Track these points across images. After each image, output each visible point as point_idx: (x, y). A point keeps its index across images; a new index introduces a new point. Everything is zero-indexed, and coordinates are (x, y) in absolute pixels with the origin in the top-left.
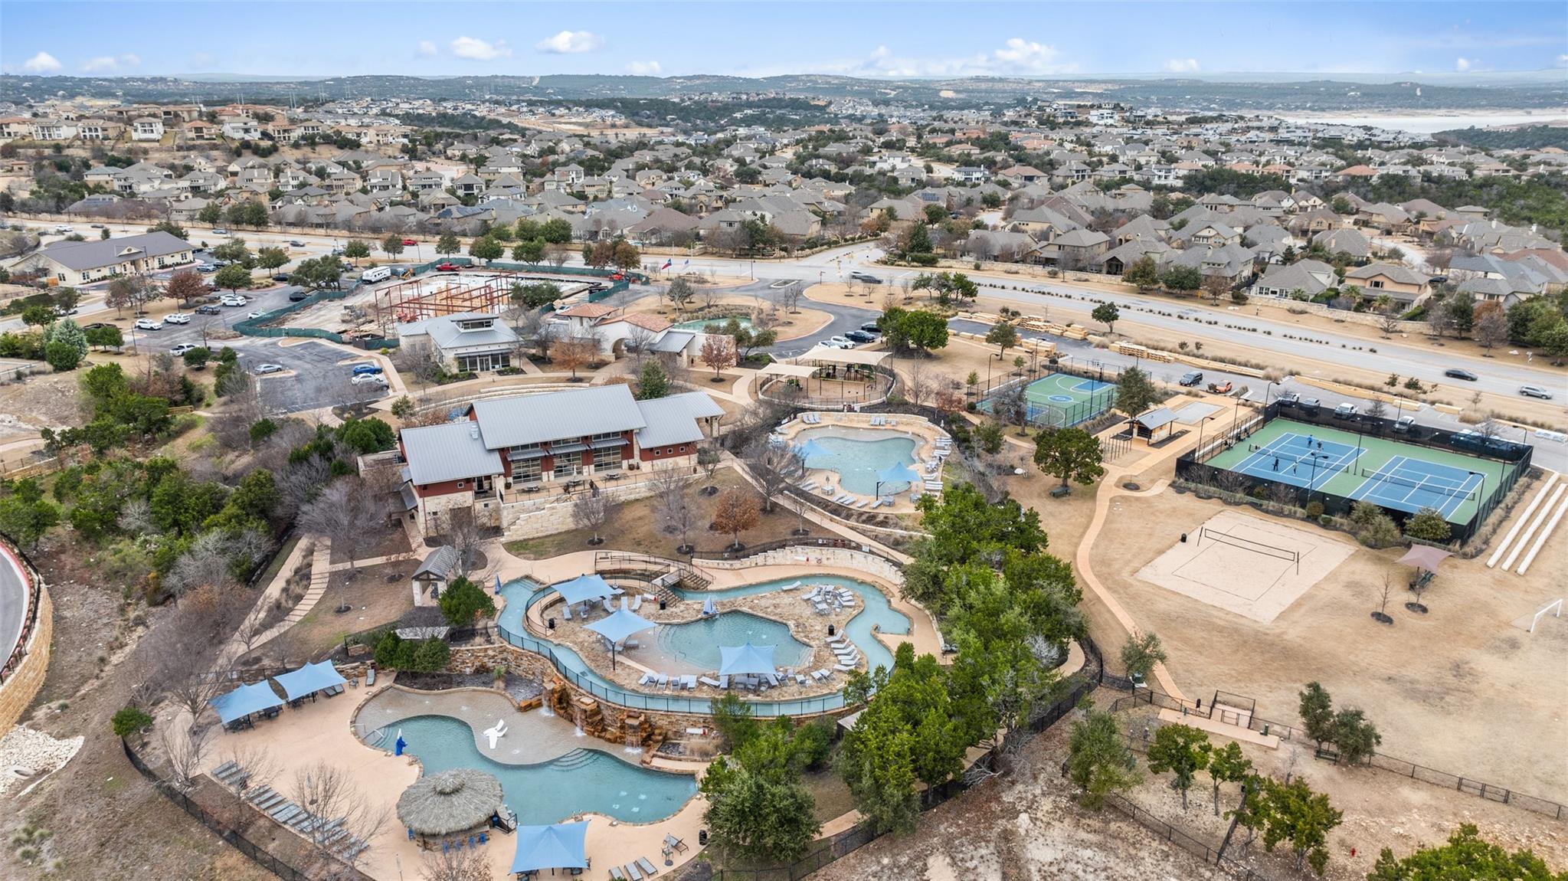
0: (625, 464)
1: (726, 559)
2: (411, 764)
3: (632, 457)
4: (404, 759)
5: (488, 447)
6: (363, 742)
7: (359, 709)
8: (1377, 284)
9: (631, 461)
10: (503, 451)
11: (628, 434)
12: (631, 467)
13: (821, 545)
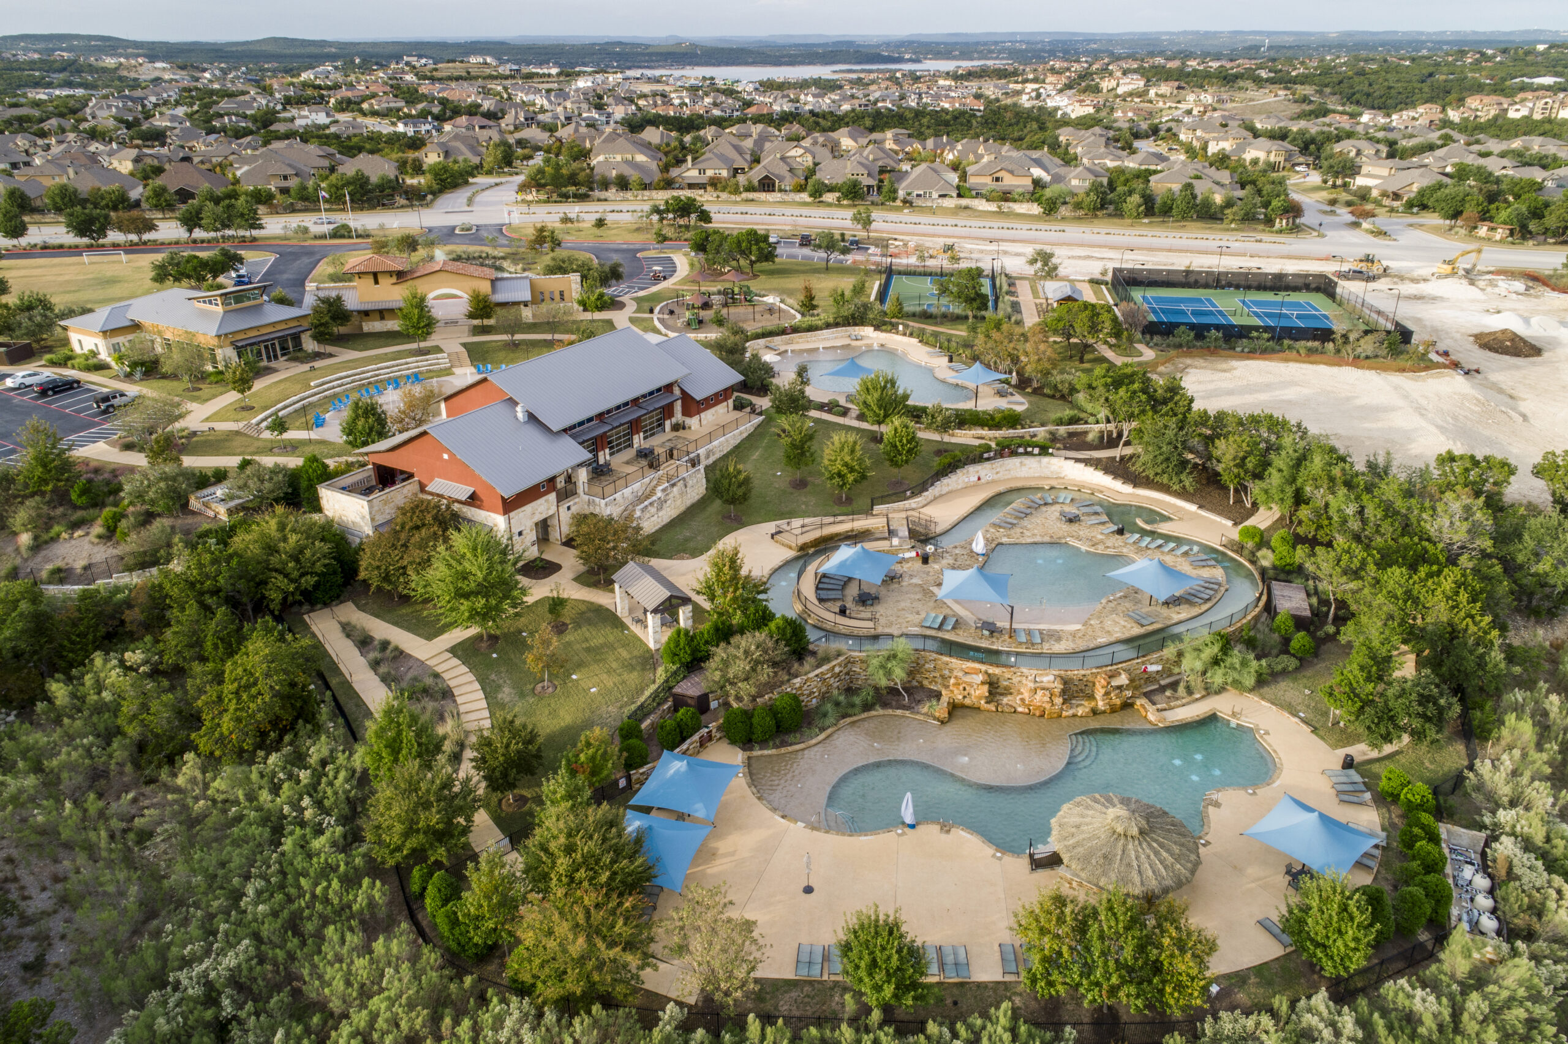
0: (668, 424)
1: (909, 498)
2: (945, 831)
4: (929, 829)
5: (554, 429)
7: (763, 799)
8: (997, 179)
13: (988, 459)
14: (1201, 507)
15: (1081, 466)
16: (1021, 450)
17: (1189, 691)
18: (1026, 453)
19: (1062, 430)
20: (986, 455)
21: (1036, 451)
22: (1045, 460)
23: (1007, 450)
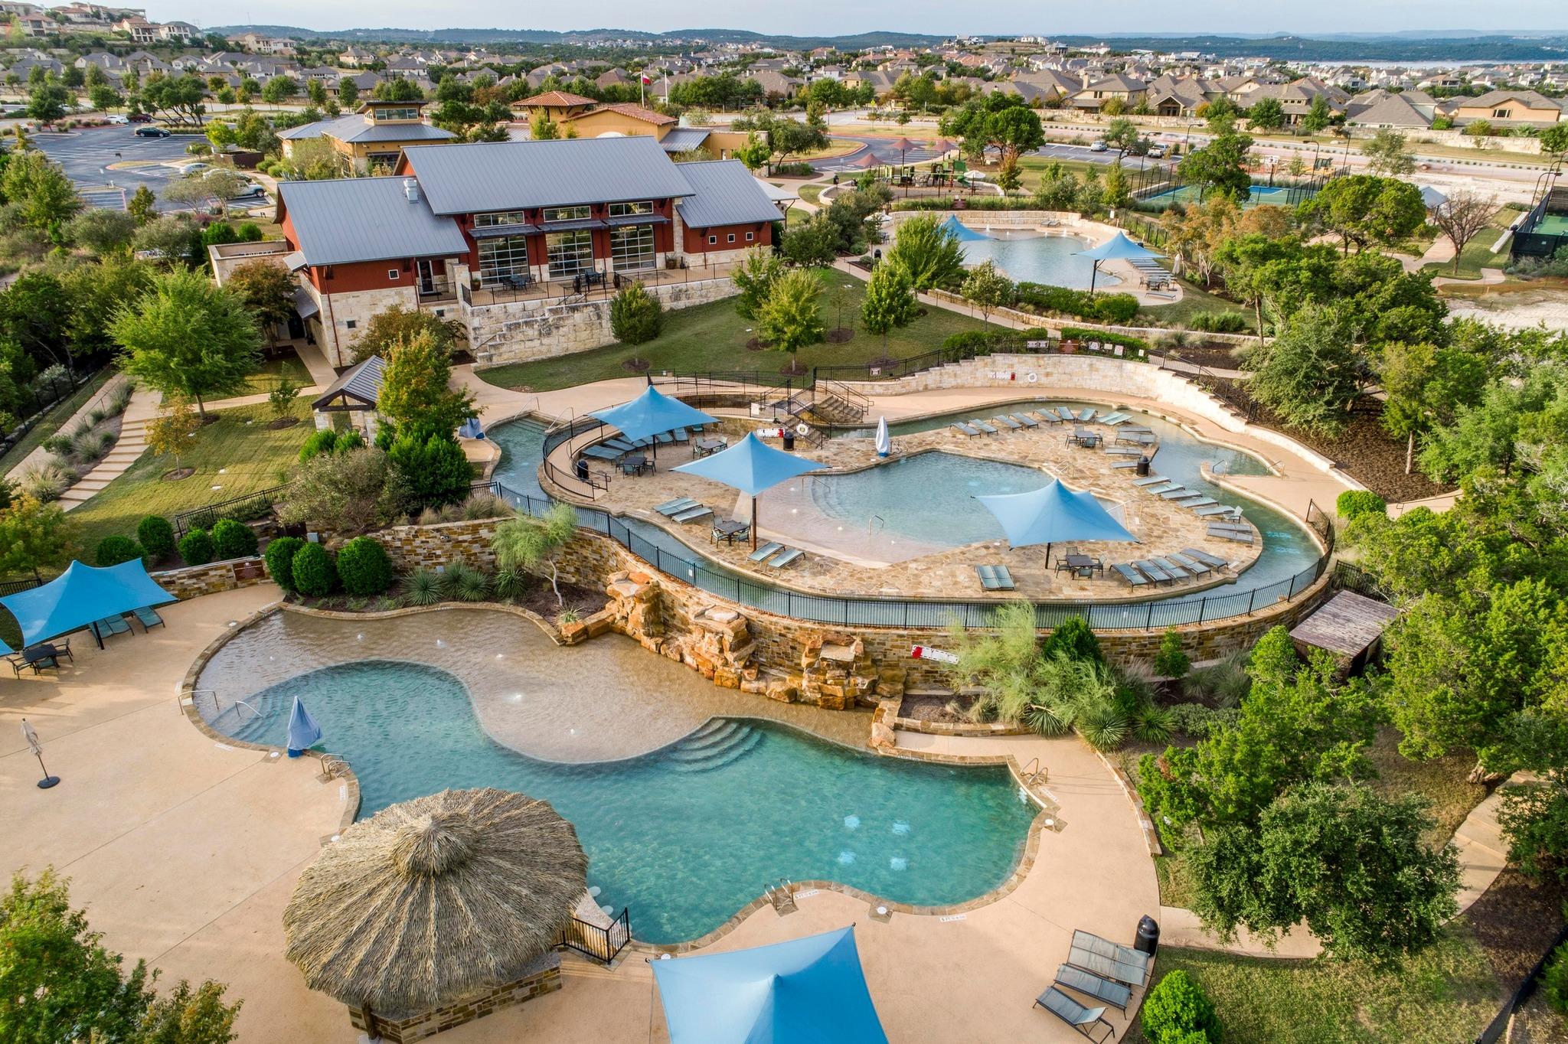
0: (660, 258)
1: (875, 379)
2: (328, 777)
3: (672, 249)
4: (312, 766)
5: (435, 212)
6: (213, 729)
7: (207, 658)
8: (1502, 114)
9: (670, 254)
10: (463, 220)
11: (663, 204)
12: (671, 264)
13: (1036, 351)
14: (1339, 466)
15: (1182, 382)
16: (1095, 346)
17: (991, 714)
18: (1101, 353)
19: (1196, 336)
20: (1032, 344)
21: (1119, 350)
22: (1130, 366)
23: (1075, 344)
